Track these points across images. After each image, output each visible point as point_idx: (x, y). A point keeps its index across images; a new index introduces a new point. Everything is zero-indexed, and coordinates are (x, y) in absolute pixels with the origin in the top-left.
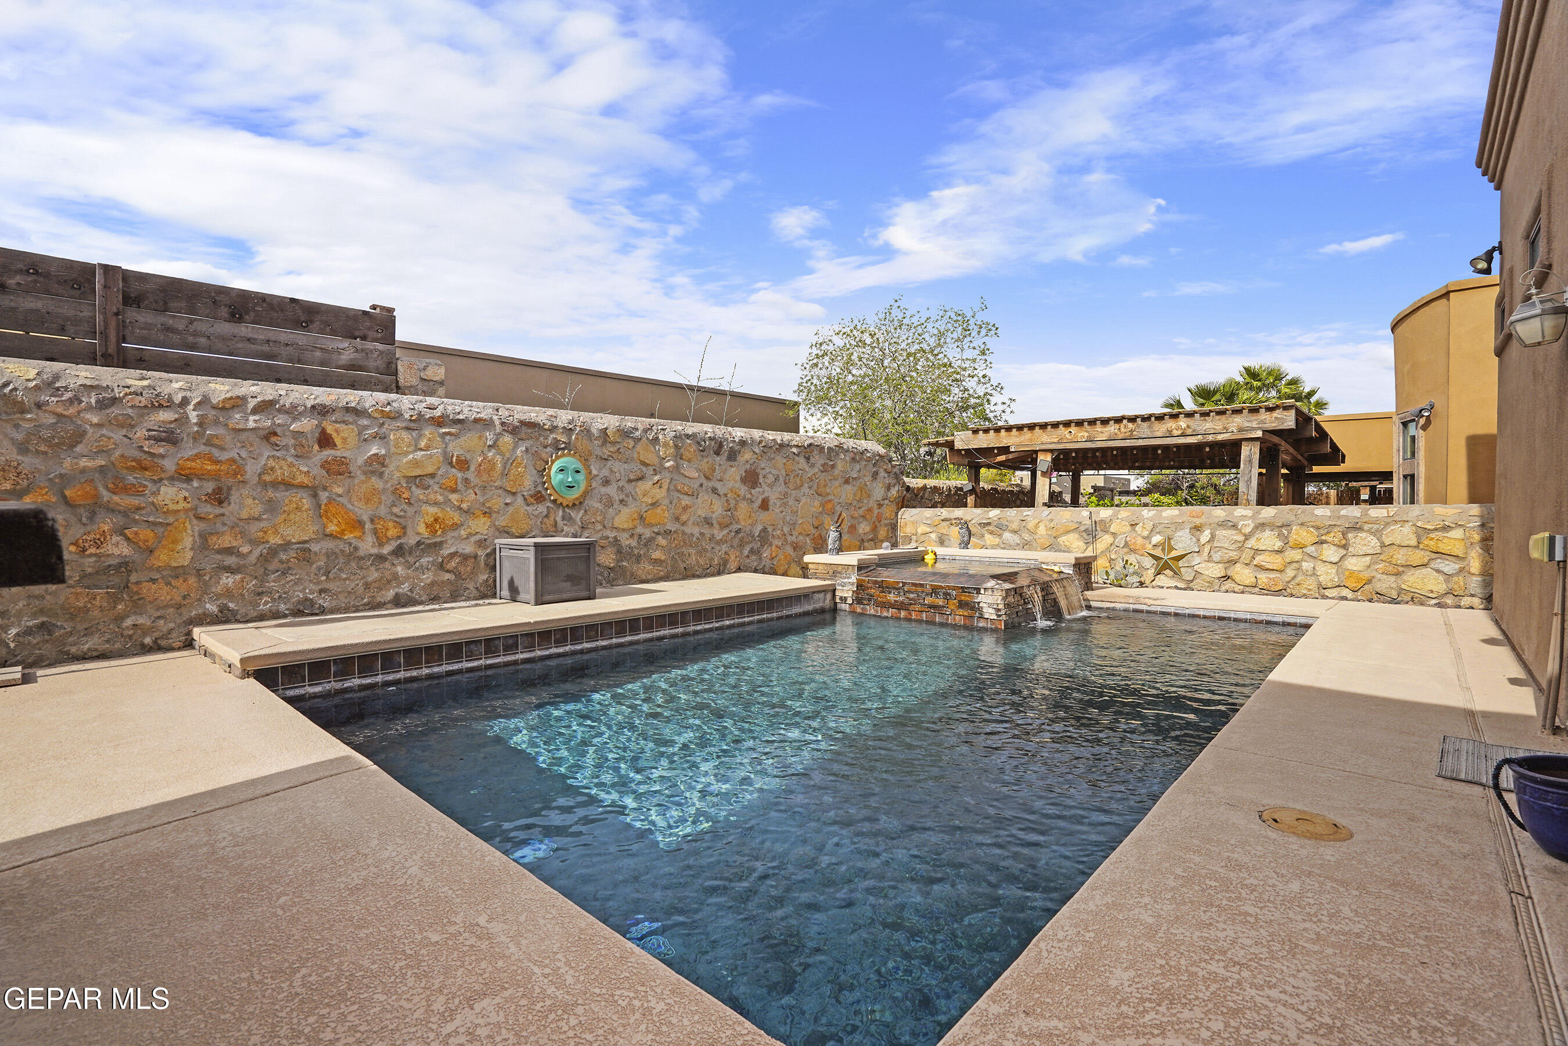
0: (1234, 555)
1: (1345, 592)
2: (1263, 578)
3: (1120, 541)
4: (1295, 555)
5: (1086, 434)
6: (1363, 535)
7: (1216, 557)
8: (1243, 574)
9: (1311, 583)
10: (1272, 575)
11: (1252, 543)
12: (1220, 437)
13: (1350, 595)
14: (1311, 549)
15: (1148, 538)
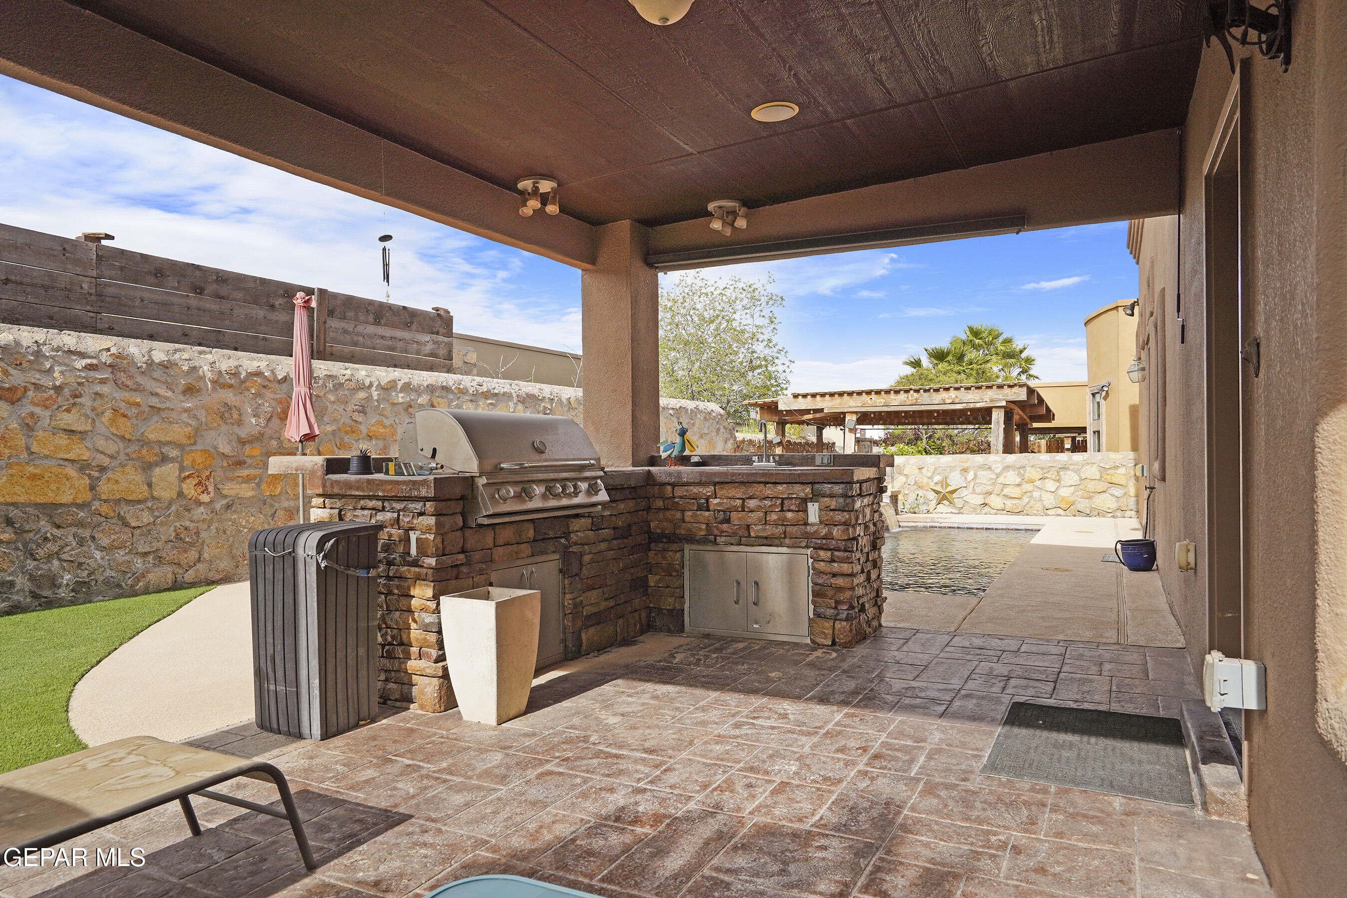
0: (989, 488)
1: (1060, 511)
2: (1009, 504)
3: (911, 481)
4: (1028, 487)
5: (883, 401)
6: (1069, 473)
7: (978, 490)
8: (996, 501)
9: (1039, 506)
10: (1015, 501)
11: (1001, 480)
12: (978, 405)
13: (1062, 513)
14: (1038, 483)
15: (931, 478)
